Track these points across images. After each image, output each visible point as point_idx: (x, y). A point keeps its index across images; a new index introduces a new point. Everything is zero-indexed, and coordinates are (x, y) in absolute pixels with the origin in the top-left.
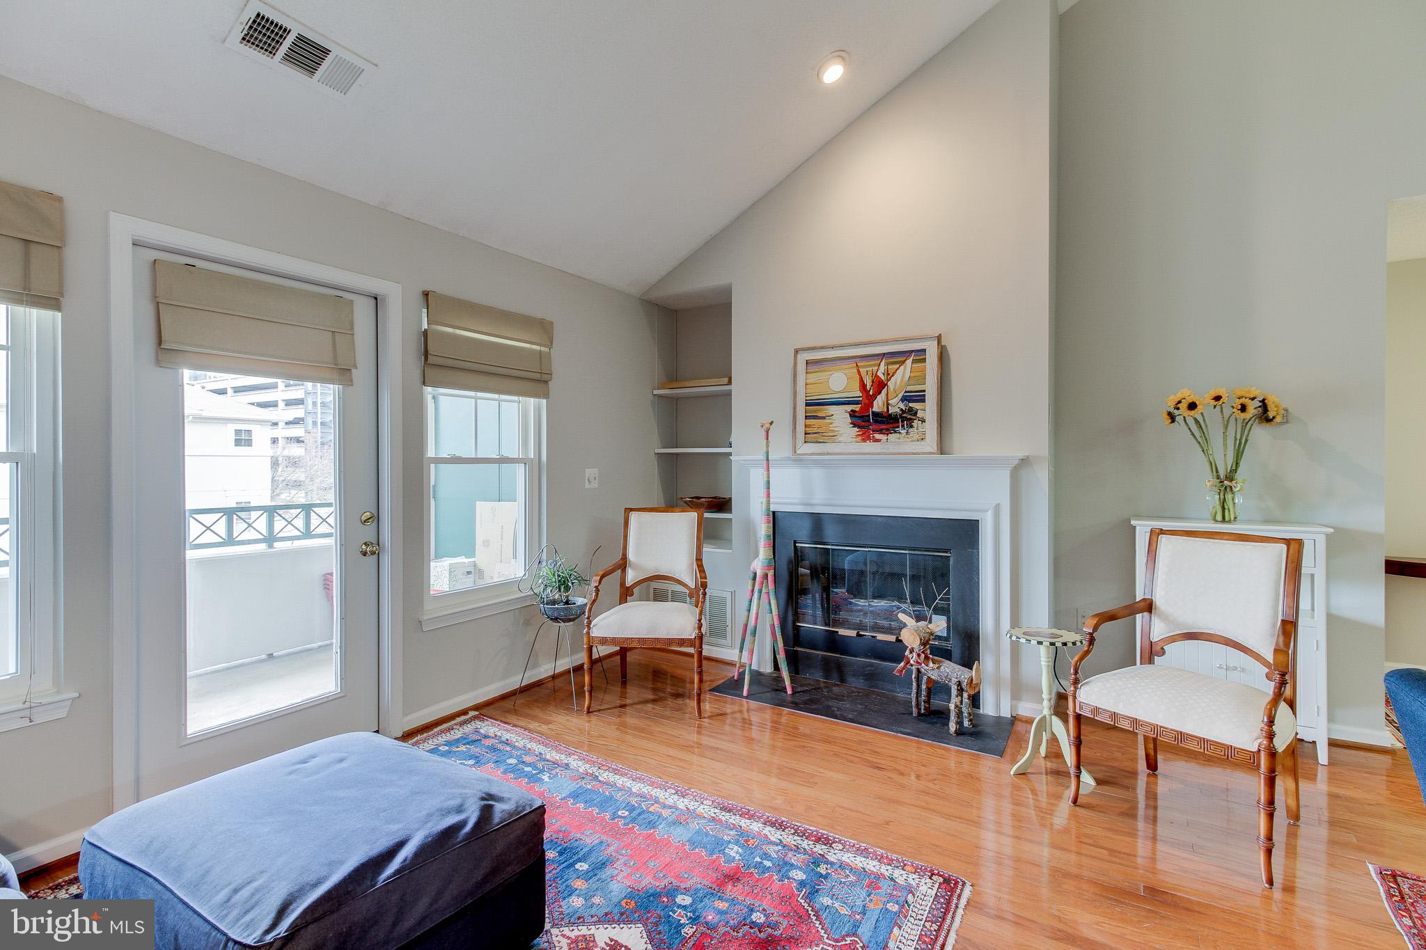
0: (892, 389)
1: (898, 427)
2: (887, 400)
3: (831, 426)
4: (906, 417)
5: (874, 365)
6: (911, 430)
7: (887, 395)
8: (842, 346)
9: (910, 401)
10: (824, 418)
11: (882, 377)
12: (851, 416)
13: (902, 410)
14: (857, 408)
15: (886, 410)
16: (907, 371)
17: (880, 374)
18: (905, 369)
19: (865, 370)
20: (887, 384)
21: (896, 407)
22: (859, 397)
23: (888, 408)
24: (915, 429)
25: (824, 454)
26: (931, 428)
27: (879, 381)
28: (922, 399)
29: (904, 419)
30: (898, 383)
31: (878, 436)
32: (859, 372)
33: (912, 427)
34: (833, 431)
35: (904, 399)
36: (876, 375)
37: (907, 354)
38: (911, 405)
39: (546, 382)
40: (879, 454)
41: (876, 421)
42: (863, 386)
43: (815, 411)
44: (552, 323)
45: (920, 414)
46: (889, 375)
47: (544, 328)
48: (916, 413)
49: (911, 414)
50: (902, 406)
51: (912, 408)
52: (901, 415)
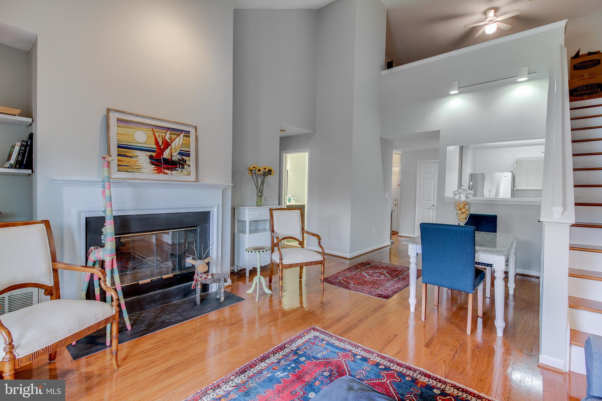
0: (173, 148)
1: (177, 167)
2: (171, 153)
3: (137, 162)
4: (181, 163)
5: (163, 133)
6: (183, 170)
7: (171, 150)
8: (144, 117)
9: (183, 155)
10: (131, 157)
11: (168, 140)
12: (150, 158)
13: (179, 159)
14: (154, 154)
15: (170, 158)
16: (181, 140)
17: (167, 138)
18: (180, 138)
19: (158, 134)
20: (170, 144)
21: (176, 157)
22: (155, 148)
23: (171, 157)
25: (133, 179)
26: (193, 169)
27: (166, 142)
29: (180, 164)
30: (177, 145)
31: (166, 171)
32: (154, 134)
33: (184, 168)
34: (138, 166)
35: (179, 154)
36: (165, 138)
37: (183, 131)
38: (183, 157)
40: (168, 181)
41: (165, 163)
42: (157, 143)
43: (124, 152)
45: (187, 162)
46: (172, 140)
48: (186, 162)
49: (183, 162)
50: (179, 157)
51: (183, 159)
52: (178, 162)
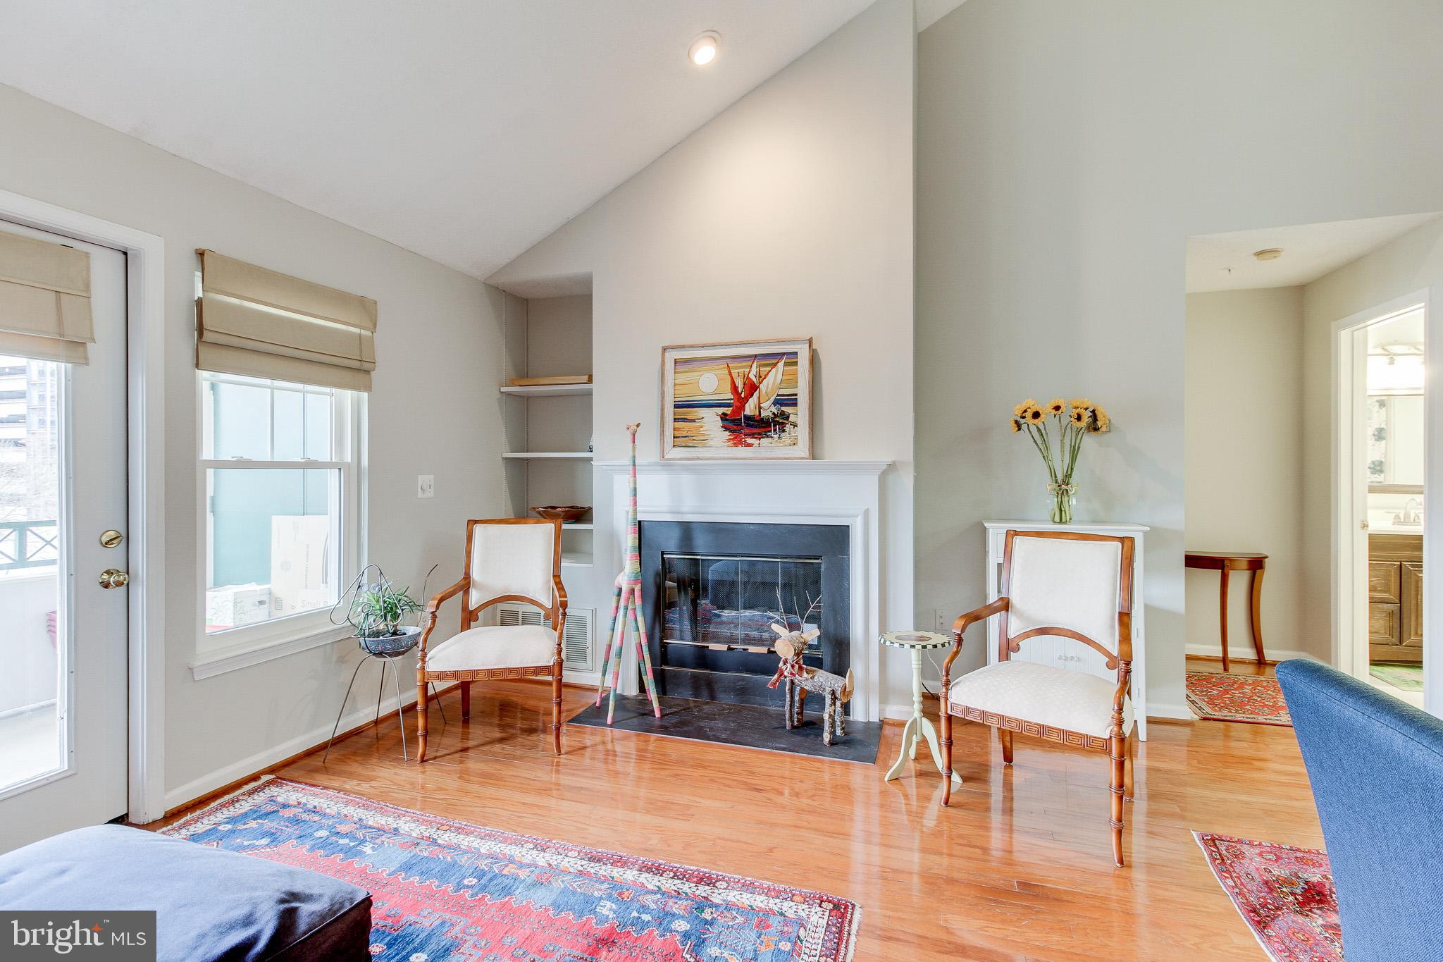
0: (764, 392)
1: (770, 431)
2: (759, 403)
3: (701, 429)
4: (778, 422)
5: (743, 367)
6: (783, 434)
7: (759, 398)
8: (714, 346)
9: (782, 405)
10: (693, 421)
11: (754, 380)
12: (722, 419)
13: (774, 413)
14: (728, 411)
15: (758, 413)
16: (779, 373)
17: (752, 376)
18: (777, 372)
19: (737, 371)
20: (758, 387)
21: (768, 411)
22: (731, 399)
23: (760, 412)
24: (787, 434)
25: (693, 459)
26: (802, 432)
27: (751, 384)
28: (794, 403)
29: (776, 423)
30: (770, 386)
31: (750, 441)
32: (730, 374)
33: (784, 431)
34: (704, 435)
35: (776, 403)
36: (748, 377)
37: (781, 355)
38: (783, 408)
39: (368, 372)
40: (751, 459)
41: (748, 425)
42: (734, 388)
43: (684, 414)
44: (375, 302)
45: (792, 418)
46: (761, 378)
47: (366, 308)
48: (788, 417)
49: (783, 419)
50: (774, 409)
51: (784, 411)
52: (773, 419)
